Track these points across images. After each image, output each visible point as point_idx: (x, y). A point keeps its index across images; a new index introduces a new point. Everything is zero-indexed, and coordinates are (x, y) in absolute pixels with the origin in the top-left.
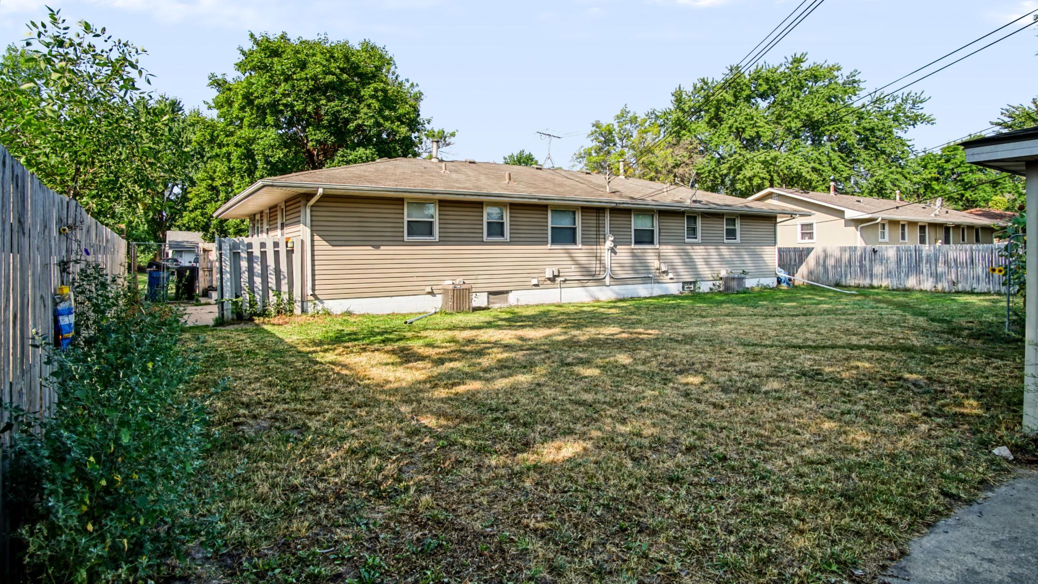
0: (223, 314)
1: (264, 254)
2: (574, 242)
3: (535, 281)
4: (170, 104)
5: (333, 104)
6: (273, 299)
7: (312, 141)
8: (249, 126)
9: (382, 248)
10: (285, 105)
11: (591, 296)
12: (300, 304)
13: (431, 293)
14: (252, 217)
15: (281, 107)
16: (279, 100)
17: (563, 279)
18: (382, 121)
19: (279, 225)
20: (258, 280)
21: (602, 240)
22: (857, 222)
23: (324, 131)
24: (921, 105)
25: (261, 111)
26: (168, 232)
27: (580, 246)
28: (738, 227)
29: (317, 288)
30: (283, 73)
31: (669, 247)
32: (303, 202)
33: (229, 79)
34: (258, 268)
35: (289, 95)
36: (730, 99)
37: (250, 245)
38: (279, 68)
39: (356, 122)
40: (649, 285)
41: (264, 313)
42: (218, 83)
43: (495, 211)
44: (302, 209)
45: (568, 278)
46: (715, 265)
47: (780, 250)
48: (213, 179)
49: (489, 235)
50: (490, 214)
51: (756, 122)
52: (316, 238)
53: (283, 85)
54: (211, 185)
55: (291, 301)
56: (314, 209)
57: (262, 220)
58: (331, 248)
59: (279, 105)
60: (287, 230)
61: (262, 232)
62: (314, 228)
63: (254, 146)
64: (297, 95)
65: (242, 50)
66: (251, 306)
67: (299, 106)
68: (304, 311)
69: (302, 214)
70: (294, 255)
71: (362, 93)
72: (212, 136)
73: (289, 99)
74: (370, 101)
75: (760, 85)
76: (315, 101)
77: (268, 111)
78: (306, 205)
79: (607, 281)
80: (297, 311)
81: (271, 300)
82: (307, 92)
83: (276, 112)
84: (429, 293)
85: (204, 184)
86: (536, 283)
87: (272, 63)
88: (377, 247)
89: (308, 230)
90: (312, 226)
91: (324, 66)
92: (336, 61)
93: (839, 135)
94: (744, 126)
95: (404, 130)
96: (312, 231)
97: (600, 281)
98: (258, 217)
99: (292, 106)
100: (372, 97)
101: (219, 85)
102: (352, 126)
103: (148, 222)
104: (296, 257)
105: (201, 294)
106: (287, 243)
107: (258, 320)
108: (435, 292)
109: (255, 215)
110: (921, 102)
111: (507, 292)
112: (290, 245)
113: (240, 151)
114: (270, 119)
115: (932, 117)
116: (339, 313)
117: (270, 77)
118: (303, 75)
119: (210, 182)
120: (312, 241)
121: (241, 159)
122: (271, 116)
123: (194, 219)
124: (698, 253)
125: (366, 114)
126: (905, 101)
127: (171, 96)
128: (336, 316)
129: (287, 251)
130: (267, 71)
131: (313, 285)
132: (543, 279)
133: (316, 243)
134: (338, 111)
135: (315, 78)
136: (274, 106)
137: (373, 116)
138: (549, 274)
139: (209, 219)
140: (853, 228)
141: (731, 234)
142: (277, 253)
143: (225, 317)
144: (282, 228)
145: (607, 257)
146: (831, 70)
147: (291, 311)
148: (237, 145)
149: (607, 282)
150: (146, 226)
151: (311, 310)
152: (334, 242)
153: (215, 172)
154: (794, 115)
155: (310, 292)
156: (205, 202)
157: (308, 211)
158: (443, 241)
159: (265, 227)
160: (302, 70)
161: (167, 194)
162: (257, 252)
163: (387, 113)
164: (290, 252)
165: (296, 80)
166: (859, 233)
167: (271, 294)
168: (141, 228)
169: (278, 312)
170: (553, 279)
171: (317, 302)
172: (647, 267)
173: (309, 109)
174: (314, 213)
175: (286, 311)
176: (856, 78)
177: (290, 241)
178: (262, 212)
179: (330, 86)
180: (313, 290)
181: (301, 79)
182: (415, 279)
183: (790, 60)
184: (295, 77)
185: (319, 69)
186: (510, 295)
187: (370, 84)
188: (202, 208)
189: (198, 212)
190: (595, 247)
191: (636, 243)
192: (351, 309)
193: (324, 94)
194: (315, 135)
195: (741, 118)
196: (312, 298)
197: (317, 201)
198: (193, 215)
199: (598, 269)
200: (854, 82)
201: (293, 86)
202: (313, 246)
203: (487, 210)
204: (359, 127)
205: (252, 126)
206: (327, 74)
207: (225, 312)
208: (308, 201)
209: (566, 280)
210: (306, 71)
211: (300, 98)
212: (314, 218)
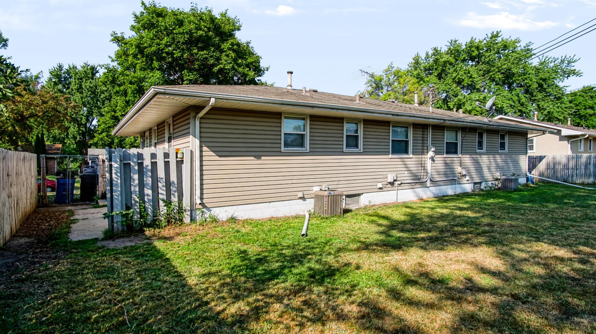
0: (113, 226)
1: (154, 164)
2: (406, 152)
3: (380, 185)
4: (90, 69)
5: (202, 53)
6: (163, 209)
7: (186, 80)
8: (141, 69)
9: (263, 158)
10: (167, 53)
11: (418, 196)
12: (189, 213)
13: (303, 198)
14: (143, 134)
15: (164, 55)
16: (163, 49)
17: (399, 183)
18: (236, 67)
19: (166, 139)
20: (148, 191)
21: (425, 151)
22: (569, 138)
23: (195, 73)
24: (573, 64)
25: (149, 58)
26: (89, 150)
27: (411, 156)
28: (506, 140)
29: (205, 196)
30: (166, 29)
31: (467, 156)
32: (192, 114)
33: (126, 36)
34: (148, 180)
35: (170, 46)
36: (453, 60)
37: (140, 156)
38: (163, 24)
39: (219, 67)
40: (454, 186)
41: (155, 224)
42: (118, 40)
43: (353, 127)
44: (191, 121)
45: (403, 181)
46: (493, 169)
47: (529, 157)
48: (115, 112)
49: (348, 146)
50: (348, 128)
51: (472, 75)
52: (205, 149)
53: (165, 38)
54: (113, 116)
55: (181, 210)
56: (203, 121)
57: (150, 136)
58: (217, 158)
59: (162, 53)
60: (174, 142)
61: (150, 146)
62: (203, 140)
63: (144, 83)
64: (176, 45)
65: (135, 15)
66: (142, 217)
67: (177, 54)
68: (192, 220)
69: (191, 126)
70: (184, 166)
71: (222, 47)
72: (114, 78)
73: (170, 49)
74: (228, 52)
75: (473, 51)
76: (189, 50)
77: (155, 58)
78: (195, 117)
79: (428, 183)
80: (187, 220)
81: (161, 209)
82: (183, 44)
83: (161, 59)
84: (301, 198)
85: (109, 115)
86: (381, 186)
87: (158, 21)
88: (258, 157)
89: (197, 142)
90: (200, 137)
91: (196, 24)
92: (204, 21)
93: (526, 83)
94: (463, 78)
95: (252, 73)
96: (200, 142)
97: (423, 184)
98: (147, 134)
99: (172, 54)
100: (229, 49)
101: (119, 41)
102: (216, 69)
103: (76, 143)
104: (186, 168)
105: (100, 196)
106: (177, 153)
107: (148, 232)
108: (306, 196)
109: (144, 132)
110: (574, 62)
111: (359, 195)
112: (179, 156)
113: (134, 87)
114: (156, 64)
115: (580, 72)
116: (225, 219)
117: (156, 32)
118: (181, 30)
119: (113, 113)
120: (201, 151)
121: (134, 94)
122: (157, 61)
123: (102, 139)
124: (484, 160)
125: (226, 61)
126: (562, 61)
127: (91, 63)
128: (223, 223)
129: (177, 161)
130: (154, 28)
131: (202, 194)
132: (385, 183)
133: (204, 154)
134: (206, 58)
135: (190, 33)
136: (158, 55)
137: (231, 63)
138: (390, 180)
139: (112, 139)
140: (566, 142)
141: (502, 146)
142: (167, 164)
143: (115, 230)
144: (169, 141)
145: (429, 164)
146: (514, 42)
147: (181, 220)
148: (131, 83)
149: (428, 185)
150: (75, 145)
151: (198, 218)
152: (221, 153)
153: (116, 106)
154: (497, 70)
155: (198, 201)
156: (109, 127)
157: (198, 123)
158: (313, 152)
159: (154, 141)
160: (180, 27)
161: (88, 125)
162: (147, 162)
163: (240, 61)
164: (180, 163)
165: (176, 34)
166: (569, 145)
167: (161, 203)
168: (72, 146)
169: (168, 222)
170: (392, 184)
171: (204, 210)
172: (453, 173)
173: (185, 56)
174: (203, 125)
175: (176, 219)
176: (530, 47)
177: (180, 152)
178: (150, 130)
179: (200, 39)
180: (202, 199)
181: (180, 33)
182: (290, 186)
183: (490, 36)
184: (175, 32)
185: (192, 26)
186: (362, 197)
187: (228, 40)
188: (108, 132)
189: (104, 134)
190: (420, 156)
191: (447, 153)
192: (234, 216)
193: (196, 46)
194: (189, 76)
195: (461, 73)
196: (200, 207)
197: (206, 114)
198: (101, 136)
199: (422, 174)
200: (528, 50)
201: (173, 39)
202: (201, 156)
203: (346, 126)
204: (221, 70)
205: (143, 69)
206: (198, 30)
207: (115, 225)
208: (197, 113)
209: (402, 184)
210: (183, 28)
211: (179, 48)
212: (203, 130)
